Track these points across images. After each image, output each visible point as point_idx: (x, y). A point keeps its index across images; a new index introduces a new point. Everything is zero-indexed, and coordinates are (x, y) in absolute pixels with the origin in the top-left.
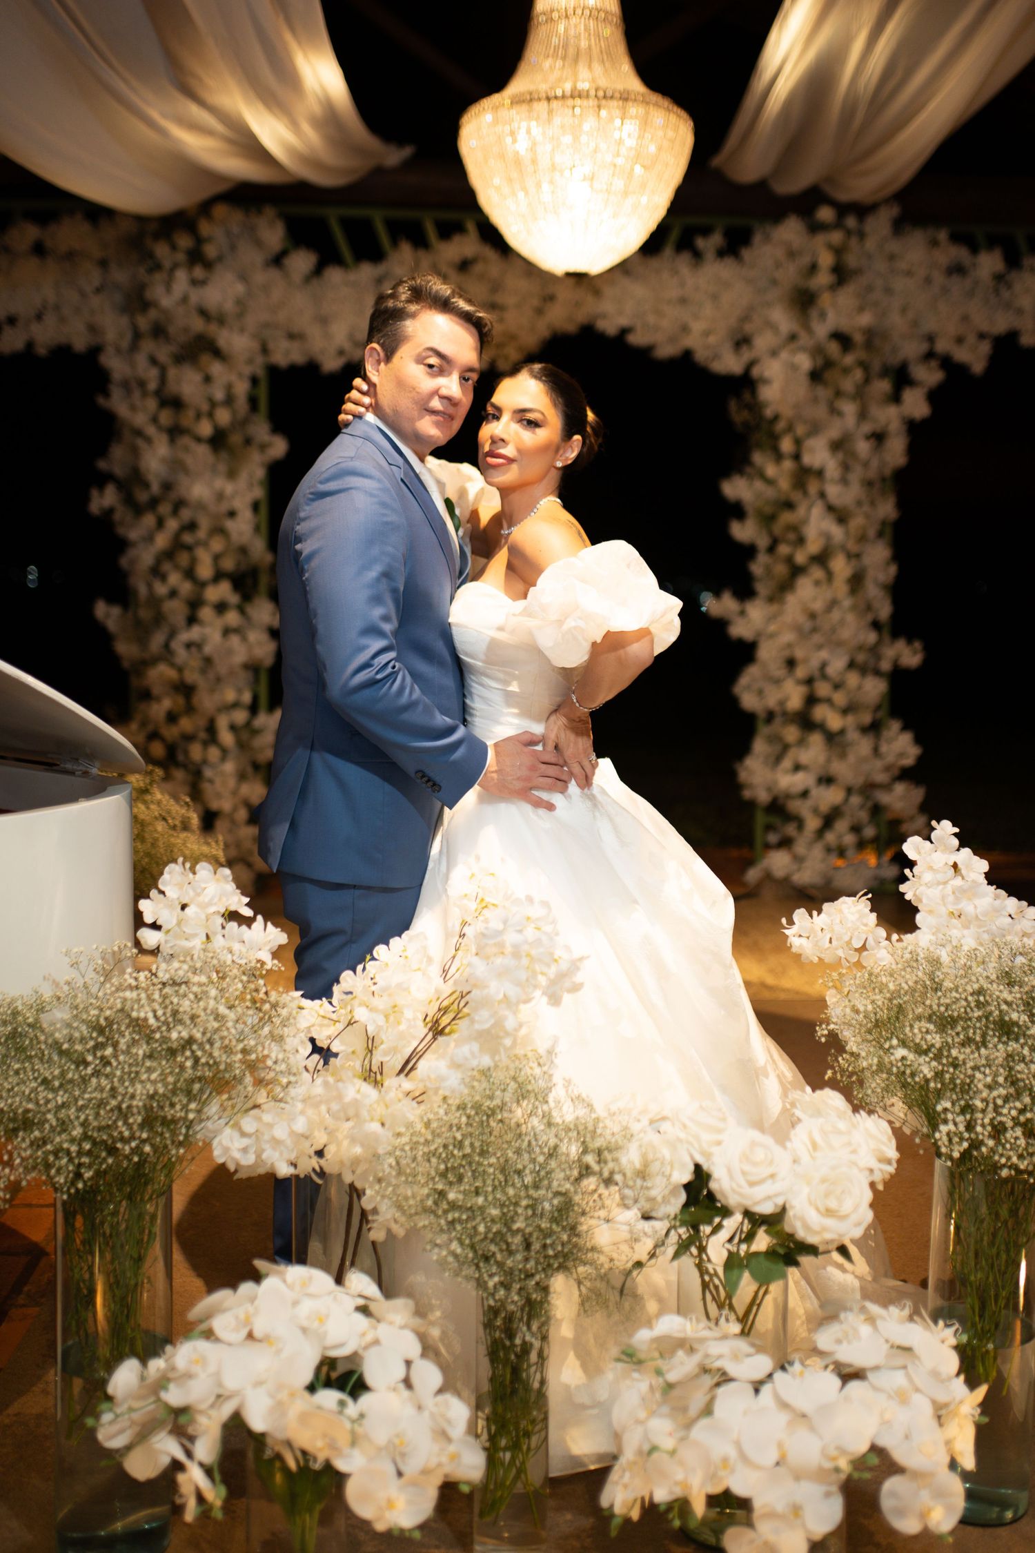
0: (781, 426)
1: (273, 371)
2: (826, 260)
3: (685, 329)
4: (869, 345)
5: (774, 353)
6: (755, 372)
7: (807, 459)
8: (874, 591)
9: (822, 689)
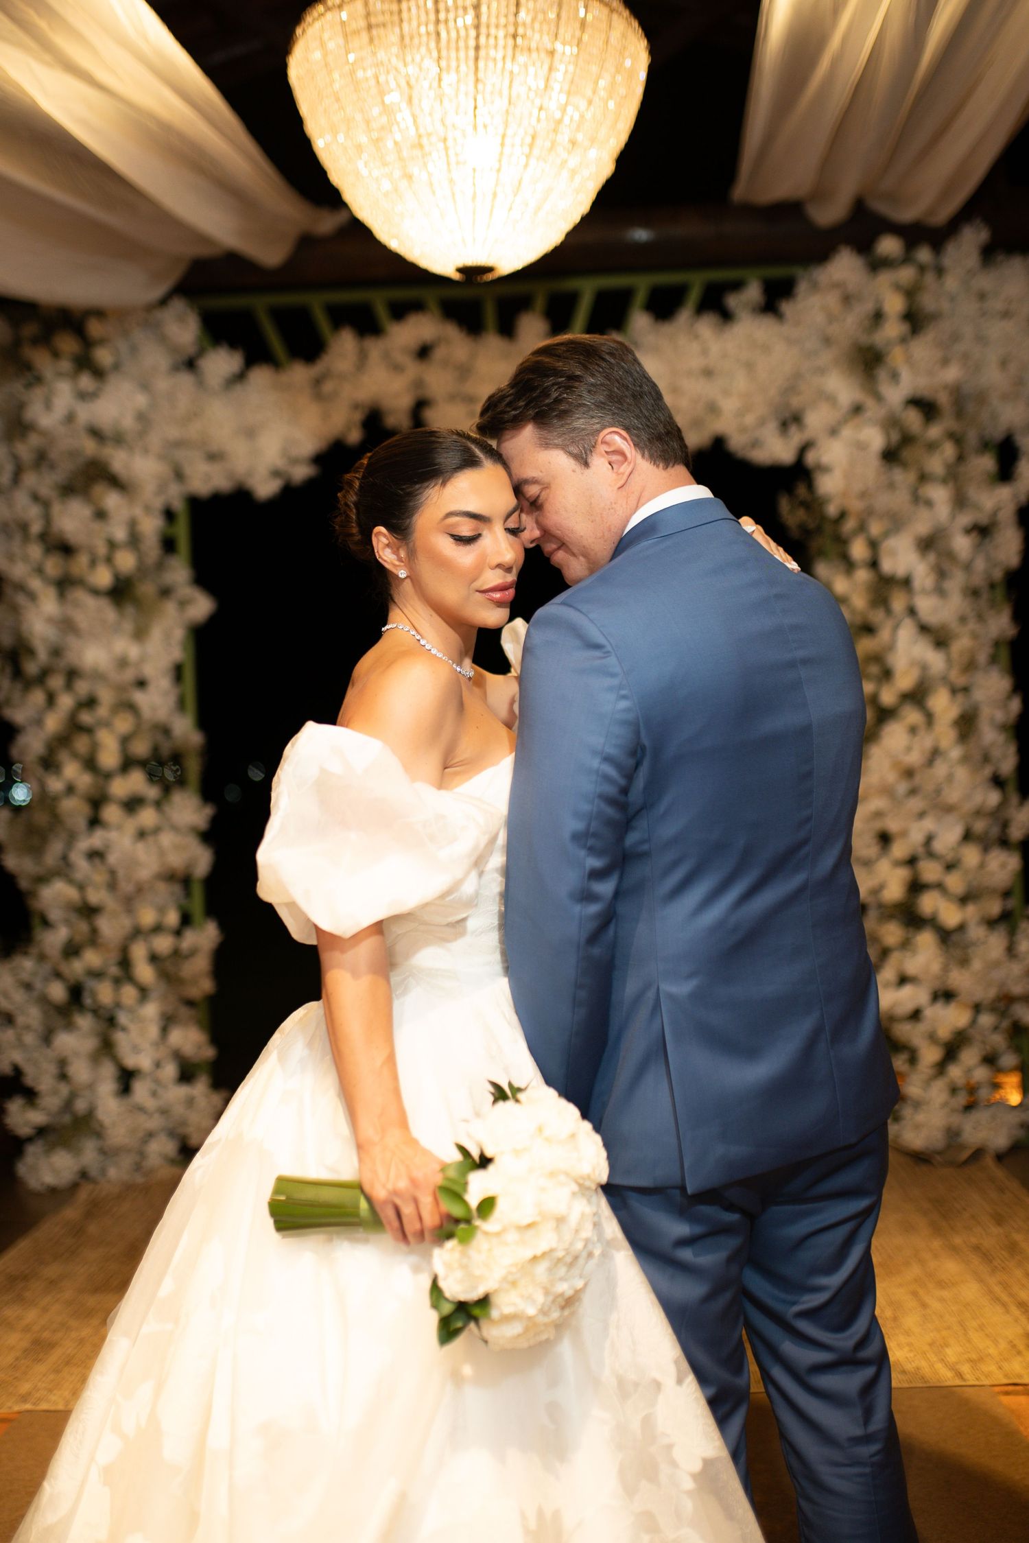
0: (849, 525)
1: (195, 503)
2: (894, 304)
3: (713, 409)
4: (959, 412)
5: (834, 432)
6: (811, 458)
7: (887, 566)
8: (990, 735)
9: (930, 871)
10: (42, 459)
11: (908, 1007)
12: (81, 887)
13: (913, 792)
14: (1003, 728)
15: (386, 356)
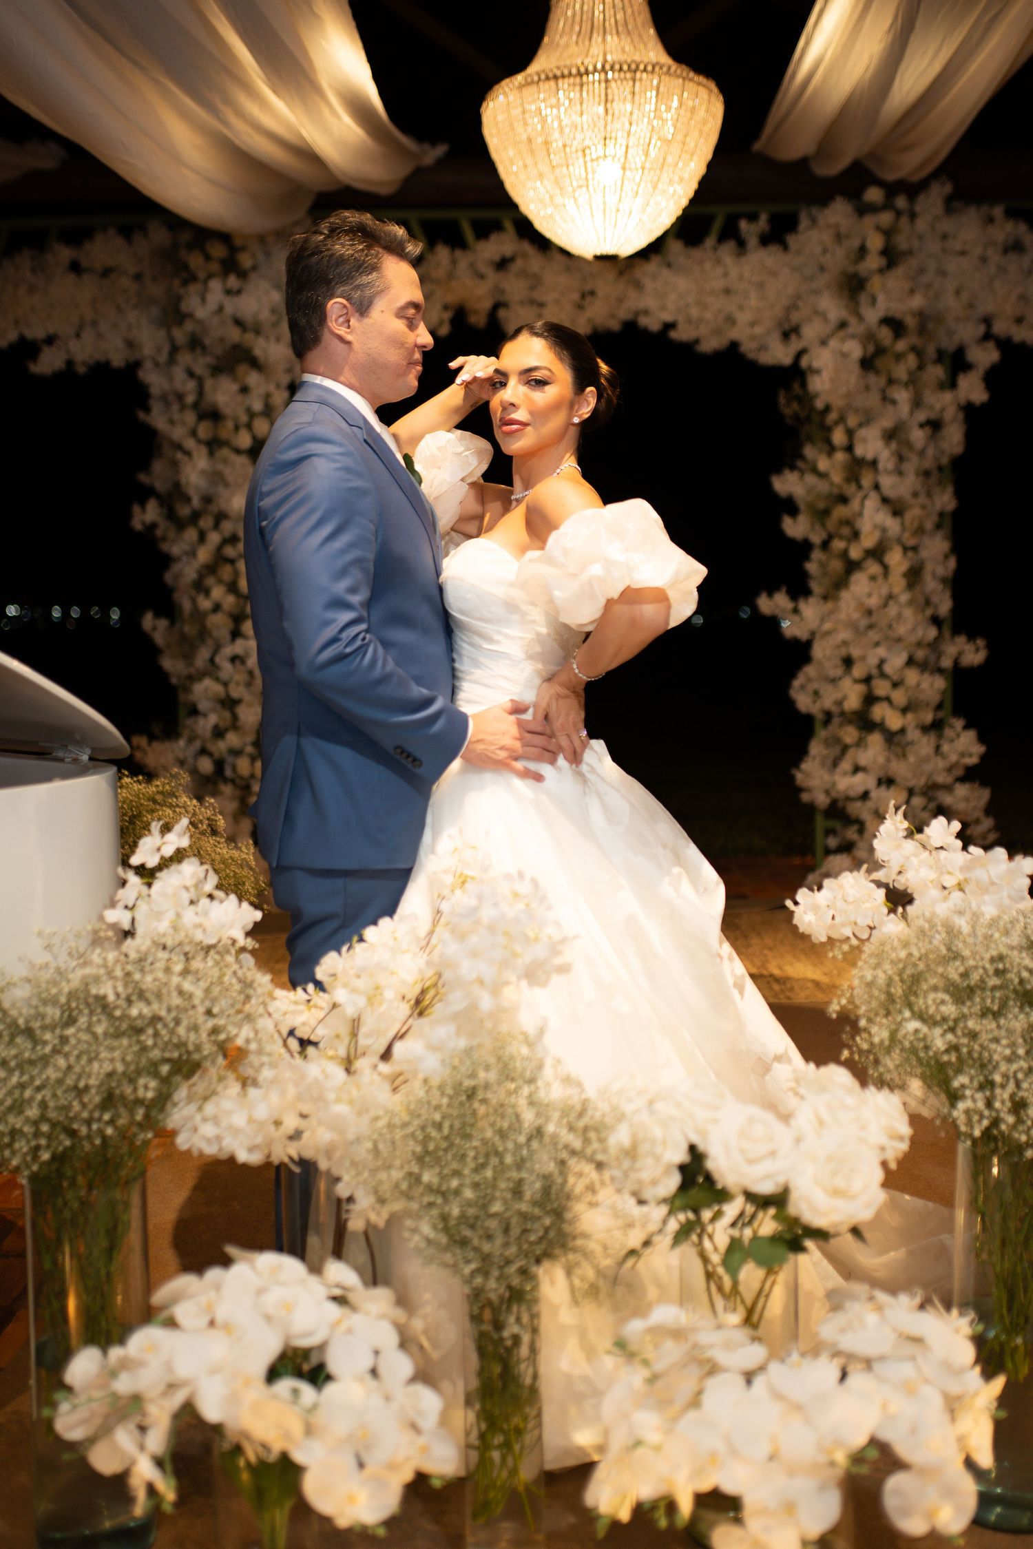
0: (833, 416)
2: (875, 242)
3: (731, 321)
4: (922, 330)
5: (824, 343)
6: (804, 362)
7: (859, 451)
8: (931, 584)
9: (881, 688)
10: (195, 343)
11: (860, 790)
12: (225, 684)
13: (871, 627)
14: (944, 580)
15: (472, 266)
